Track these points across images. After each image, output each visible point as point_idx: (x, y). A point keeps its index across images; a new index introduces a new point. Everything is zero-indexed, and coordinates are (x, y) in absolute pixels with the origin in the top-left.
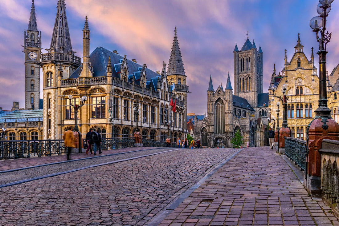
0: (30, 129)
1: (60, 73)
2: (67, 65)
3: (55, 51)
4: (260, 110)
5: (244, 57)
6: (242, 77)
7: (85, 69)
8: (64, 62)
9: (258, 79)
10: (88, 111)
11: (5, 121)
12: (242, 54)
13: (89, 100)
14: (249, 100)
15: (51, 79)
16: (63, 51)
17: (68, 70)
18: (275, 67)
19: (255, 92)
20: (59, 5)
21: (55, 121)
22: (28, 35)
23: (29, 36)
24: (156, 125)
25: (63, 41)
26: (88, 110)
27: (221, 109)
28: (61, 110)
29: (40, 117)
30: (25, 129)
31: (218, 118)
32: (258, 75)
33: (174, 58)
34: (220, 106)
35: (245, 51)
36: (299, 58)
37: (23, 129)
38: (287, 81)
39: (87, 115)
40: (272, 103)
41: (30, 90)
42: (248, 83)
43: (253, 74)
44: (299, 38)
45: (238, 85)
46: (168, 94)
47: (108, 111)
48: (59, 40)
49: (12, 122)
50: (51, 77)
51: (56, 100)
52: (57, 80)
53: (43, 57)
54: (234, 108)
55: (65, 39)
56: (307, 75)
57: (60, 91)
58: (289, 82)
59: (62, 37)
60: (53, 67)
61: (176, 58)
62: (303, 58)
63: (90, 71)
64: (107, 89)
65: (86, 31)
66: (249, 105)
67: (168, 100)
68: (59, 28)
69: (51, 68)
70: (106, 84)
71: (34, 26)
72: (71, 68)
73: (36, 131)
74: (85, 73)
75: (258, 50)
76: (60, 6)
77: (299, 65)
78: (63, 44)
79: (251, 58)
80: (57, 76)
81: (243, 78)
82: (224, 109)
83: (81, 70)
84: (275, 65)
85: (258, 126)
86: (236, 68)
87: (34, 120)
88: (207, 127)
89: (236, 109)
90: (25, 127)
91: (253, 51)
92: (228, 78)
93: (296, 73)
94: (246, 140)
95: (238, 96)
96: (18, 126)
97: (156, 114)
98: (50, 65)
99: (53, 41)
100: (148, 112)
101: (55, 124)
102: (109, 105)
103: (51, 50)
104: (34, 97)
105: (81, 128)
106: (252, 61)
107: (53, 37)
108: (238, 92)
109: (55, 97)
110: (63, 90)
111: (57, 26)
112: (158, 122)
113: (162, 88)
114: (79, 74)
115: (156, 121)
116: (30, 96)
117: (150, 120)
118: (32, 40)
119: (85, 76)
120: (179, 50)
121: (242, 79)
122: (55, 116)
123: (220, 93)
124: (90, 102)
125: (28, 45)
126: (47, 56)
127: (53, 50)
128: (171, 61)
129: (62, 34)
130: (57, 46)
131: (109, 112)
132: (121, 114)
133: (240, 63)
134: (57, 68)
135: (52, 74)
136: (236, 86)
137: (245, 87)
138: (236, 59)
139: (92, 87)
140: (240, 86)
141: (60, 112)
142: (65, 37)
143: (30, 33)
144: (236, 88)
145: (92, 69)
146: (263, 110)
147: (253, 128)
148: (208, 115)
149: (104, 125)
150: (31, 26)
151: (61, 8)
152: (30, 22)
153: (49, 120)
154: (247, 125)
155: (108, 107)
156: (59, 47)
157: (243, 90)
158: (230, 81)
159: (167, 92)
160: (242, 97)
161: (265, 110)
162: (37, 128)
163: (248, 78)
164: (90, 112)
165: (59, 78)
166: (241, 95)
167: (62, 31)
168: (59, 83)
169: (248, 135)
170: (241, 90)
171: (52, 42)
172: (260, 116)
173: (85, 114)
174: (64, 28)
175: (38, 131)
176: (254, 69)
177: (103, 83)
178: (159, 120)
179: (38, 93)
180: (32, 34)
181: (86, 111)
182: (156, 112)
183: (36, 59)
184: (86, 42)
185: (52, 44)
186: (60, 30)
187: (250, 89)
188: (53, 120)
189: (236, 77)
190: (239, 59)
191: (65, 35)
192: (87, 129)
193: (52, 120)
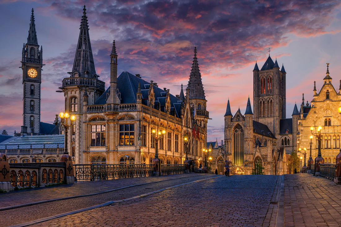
0: (47, 156)
1: (86, 98)
2: (92, 90)
3: (80, 75)
4: (282, 138)
5: (264, 77)
6: (262, 100)
7: (113, 95)
8: (89, 87)
9: (280, 102)
10: (116, 139)
11: (18, 147)
12: (263, 74)
13: (117, 127)
14: (271, 126)
15: (75, 105)
16: (87, 76)
17: (93, 95)
18: (303, 97)
19: (277, 117)
20: (83, 26)
21: (80, 148)
22: (27, 49)
23: (29, 51)
24: (179, 154)
25: (87, 65)
26: (116, 137)
27: (240, 136)
28: (86, 137)
29: (59, 143)
30: (42, 156)
31: (236, 147)
32: (280, 98)
33: (194, 81)
34: (239, 133)
35: (266, 71)
36: (328, 90)
37: (39, 155)
38: (315, 112)
39: (114, 143)
40: (301, 134)
41: (30, 112)
42: (270, 106)
43: (275, 96)
44: (328, 70)
45: (258, 110)
46: (191, 121)
47: (137, 139)
48: (83, 63)
49: (25, 148)
50: (75, 102)
51: (80, 126)
52: (82, 106)
53: (67, 81)
54: (254, 136)
55: (89, 63)
56: (335, 107)
57: (86, 117)
58: (318, 113)
59: (86, 60)
60: (78, 92)
61: (196, 81)
62: (331, 90)
63: (118, 98)
64: (136, 117)
65: (113, 56)
66: (270, 132)
67: (191, 127)
68: (82, 51)
69: (75, 93)
70: (135, 112)
71: (34, 40)
72: (96, 93)
73: (53, 158)
74: (113, 99)
75: (280, 70)
76: (84, 28)
77: (328, 97)
78: (88, 68)
79: (273, 79)
80: (81, 101)
81: (264, 101)
82: (243, 136)
83: (108, 96)
84: (303, 94)
85: (280, 155)
86: (256, 89)
87: (51, 147)
88: (224, 156)
89: (256, 136)
90: (42, 154)
91: (275, 70)
92: (248, 102)
93: (324, 105)
94: (268, 171)
95: (258, 121)
96: (34, 153)
97: (179, 142)
98: (75, 90)
99: (77, 64)
100: (172, 140)
101: (80, 152)
102: (138, 133)
103: (75, 74)
104: (34, 119)
105: (108, 156)
106: (274, 82)
107: (76, 60)
108: (258, 117)
109: (80, 123)
110: (89, 116)
111: (81, 48)
112: (181, 150)
113: (185, 114)
114: (106, 100)
115: (179, 150)
116: (29, 119)
117: (173, 148)
118: (31, 56)
119: (113, 103)
120: (199, 72)
121: (262, 103)
122: (79, 143)
123: (238, 118)
124: (118, 129)
125: (28, 61)
126: (69, 81)
127: (77, 73)
128: (191, 84)
129: (85, 57)
130: (81, 70)
131: (139, 140)
132: (149, 142)
133: (260, 84)
134: (83, 93)
135: (76, 99)
136: (256, 110)
137: (266, 112)
138: (256, 79)
139: (120, 114)
140: (261, 109)
141: (86, 139)
142: (89, 61)
143: (29, 47)
144: (256, 113)
145: (120, 96)
146: (286, 138)
147: (274, 158)
148: (225, 143)
149: (133, 153)
150: (31, 39)
151: (85, 29)
152: (29, 35)
153: (73, 147)
154: (268, 154)
155: (138, 134)
156: (83, 71)
157: (264, 114)
158: (250, 105)
159: (189, 118)
160: (262, 123)
161: (287, 138)
162: (56, 156)
163: (270, 102)
164: (118, 139)
165: (85, 103)
166: (261, 121)
167: (85, 53)
168: (85, 109)
169: (269, 166)
170: (261, 115)
171: (75, 65)
172: (283, 144)
173: (113, 141)
174: (88, 51)
175: (56, 159)
176: (276, 91)
177: (132, 110)
178: (182, 149)
179: (39, 115)
180: (32, 49)
181: (114, 138)
182: (179, 140)
183: (37, 77)
184: (114, 67)
185: (76, 68)
186: (84, 52)
187: (271, 114)
188: (78, 147)
189: (256, 99)
190: (259, 79)
191: (89, 58)
192: (114, 157)
193: (76, 147)
